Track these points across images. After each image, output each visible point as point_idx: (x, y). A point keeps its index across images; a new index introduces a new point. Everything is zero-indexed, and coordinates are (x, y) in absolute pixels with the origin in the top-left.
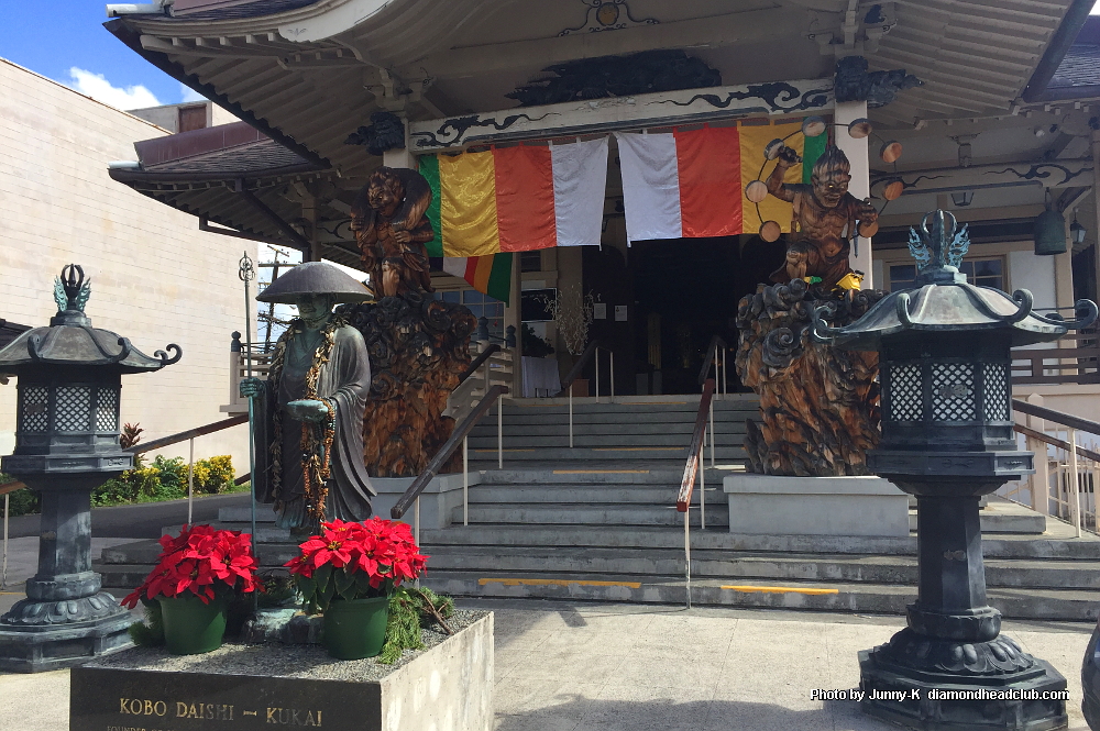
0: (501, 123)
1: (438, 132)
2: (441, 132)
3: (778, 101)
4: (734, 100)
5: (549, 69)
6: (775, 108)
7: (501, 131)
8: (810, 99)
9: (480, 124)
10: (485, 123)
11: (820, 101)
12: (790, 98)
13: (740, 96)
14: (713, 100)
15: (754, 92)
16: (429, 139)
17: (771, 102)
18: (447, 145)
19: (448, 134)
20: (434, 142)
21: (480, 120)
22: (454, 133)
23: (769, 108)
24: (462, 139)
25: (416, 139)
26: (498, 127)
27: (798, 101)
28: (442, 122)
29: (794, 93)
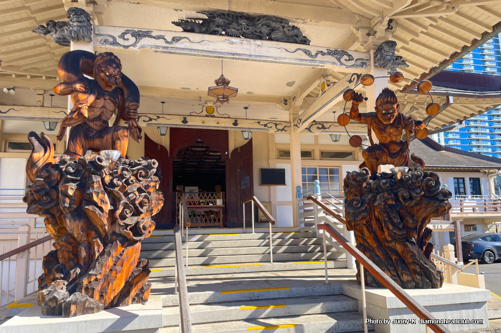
0: (169, 40)
1: (120, 37)
2: (122, 36)
3: (342, 60)
4: (319, 55)
5: (203, 12)
6: (342, 64)
7: (169, 46)
8: (359, 62)
9: (154, 37)
10: (158, 38)
11: (363, 64)
12: (349, 60)
13: (323, 54)
14: (307, 52)
15: (330, 53)
16: (111, 40)
17: (339, 60)
18: (127, 47)
19: (127, 39)
20: (115, 43)
21: (153, 34)
22: (132, 40)
23: (338, 63)
24: (139, 45)
25: (100, 38)
26: (167, 42)
27: (352, 62)
28: (123, 30)
29: (351, 58)
